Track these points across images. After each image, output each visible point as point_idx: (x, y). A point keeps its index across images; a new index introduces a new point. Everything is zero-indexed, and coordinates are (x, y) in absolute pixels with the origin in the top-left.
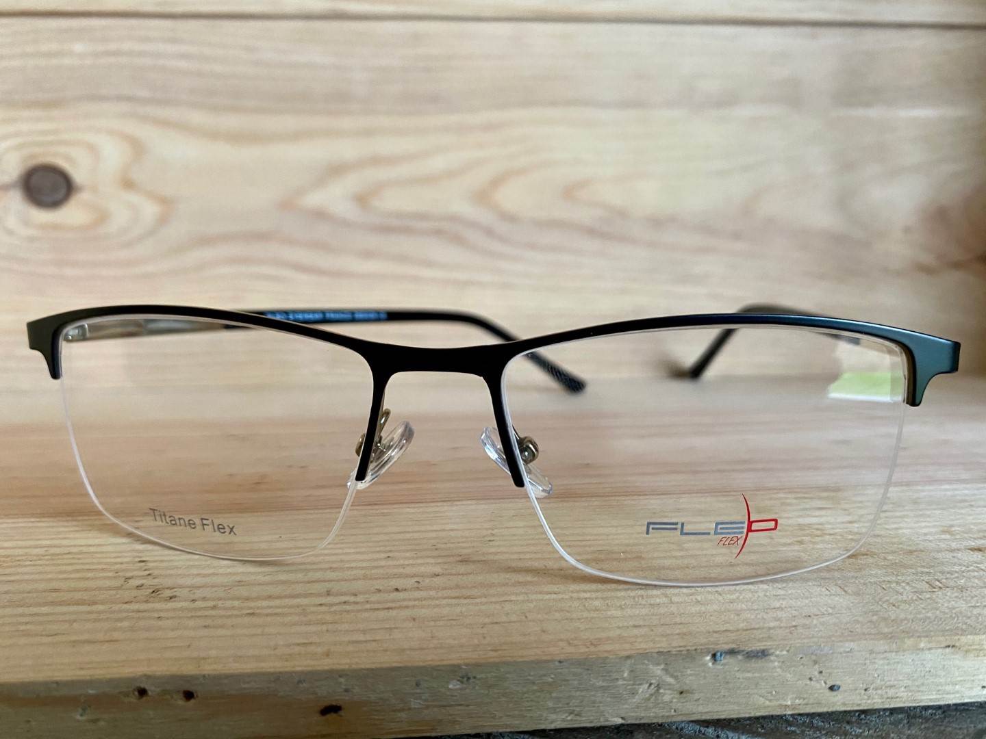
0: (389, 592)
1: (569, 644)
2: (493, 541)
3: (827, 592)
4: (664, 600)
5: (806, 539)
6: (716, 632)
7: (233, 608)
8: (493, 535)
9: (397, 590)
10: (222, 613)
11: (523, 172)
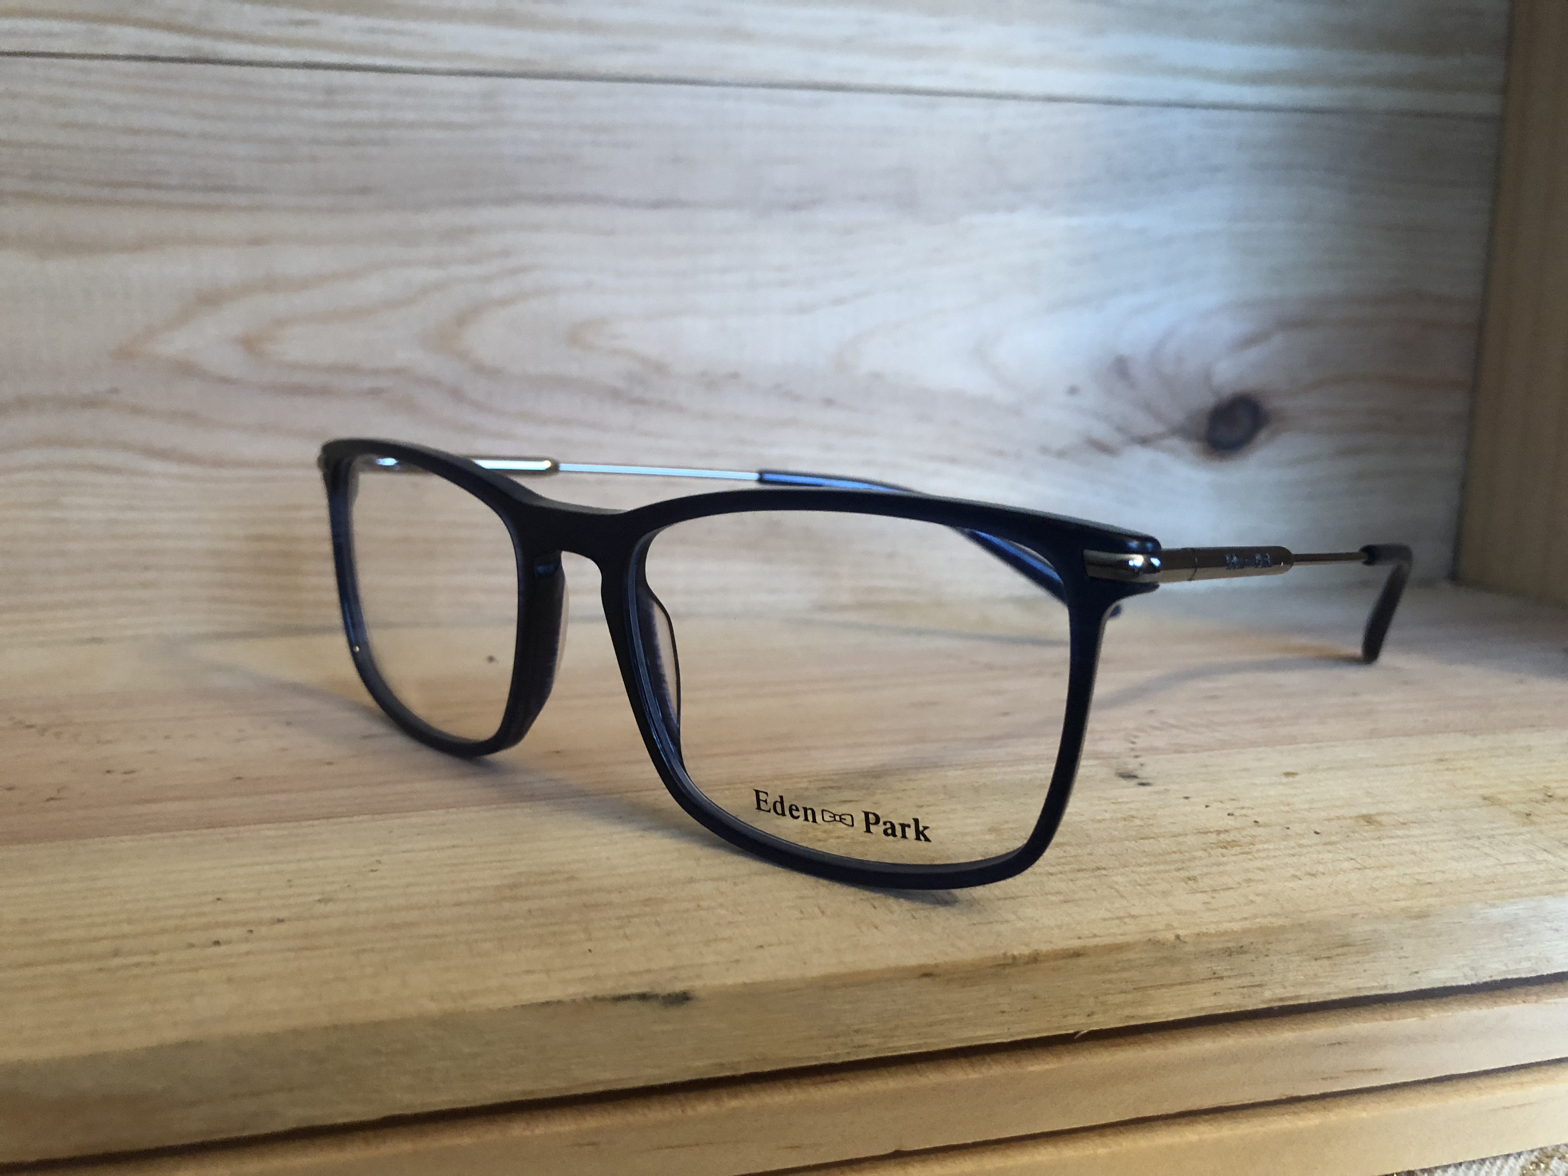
0: (205, 946)
1: (432, 998)
2: (375, 871)
3: (801, 916)
4: (582, 936)
6: (632, 974)
8: (379, 862)
9: (217, 943)
11: (504, 302)
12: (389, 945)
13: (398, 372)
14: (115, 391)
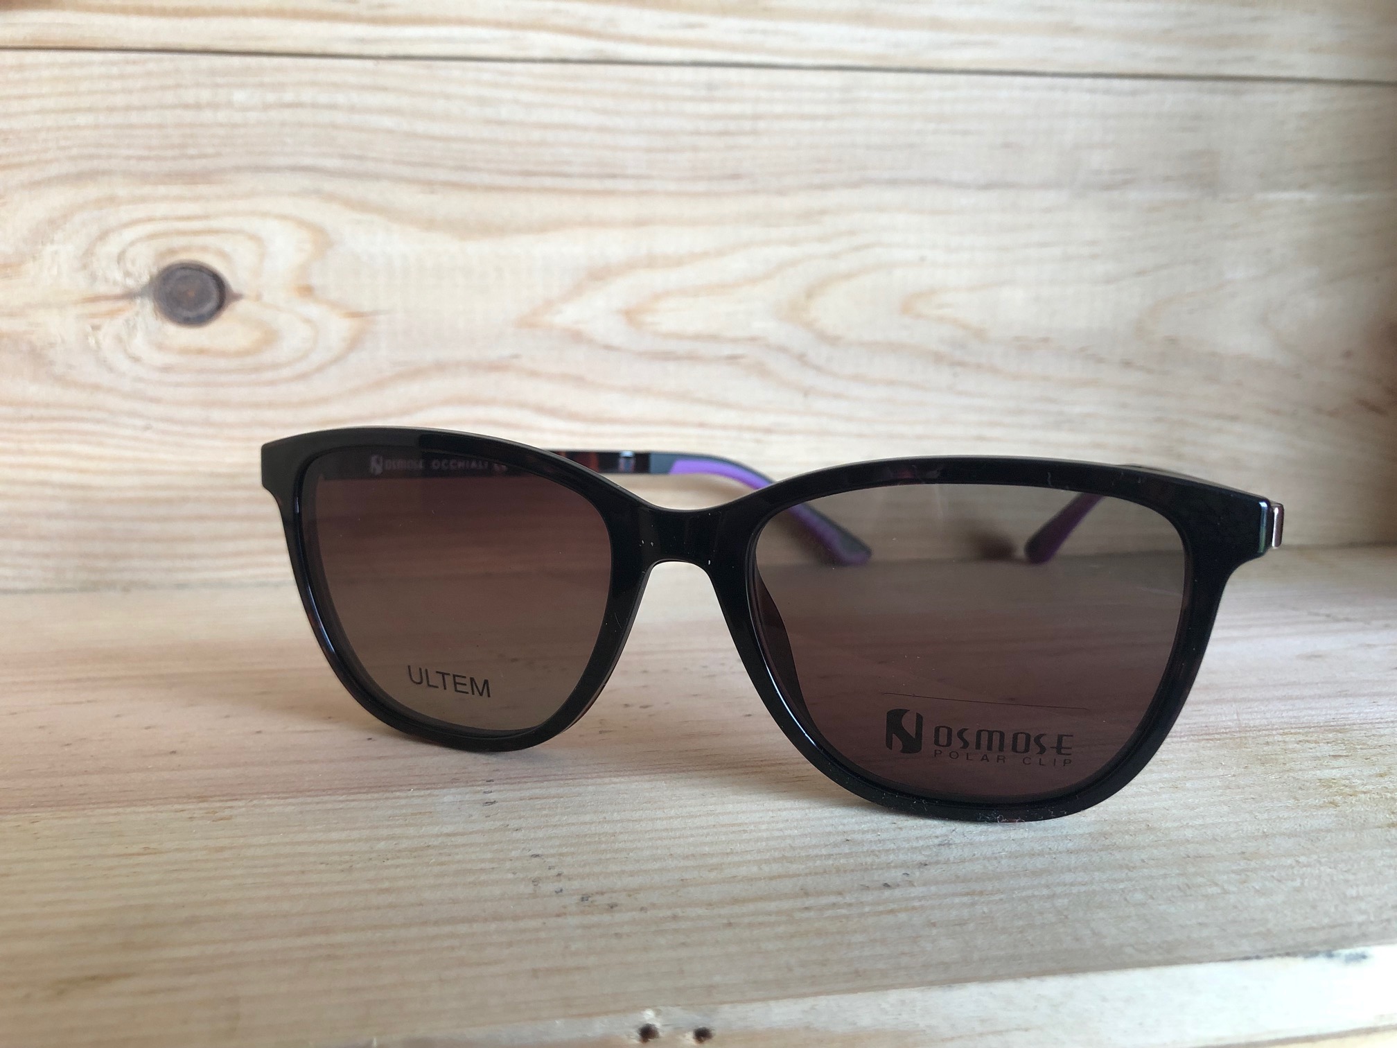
0: (880, 889)
4: (1217, 889)
5: (1338, 798)
7: (699, 917)
9: (886, 885)
10: (690, 924)
11: (849, 276)
12: (1045, 892)
13: (754, 340)
14: (516, 356)
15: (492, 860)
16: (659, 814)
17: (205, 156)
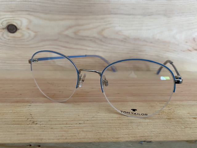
1: (113, 138)
4: (132, 128)
5: (160, 113)
6: (141, 136)
9: (80, 124)
10: (46, 128)
11: (108, 28)
12: (104, 127)
13: (94, 37)
14: (58, 39)
15: (24, 115)
16: (53, 109)
17: (13, 9)
